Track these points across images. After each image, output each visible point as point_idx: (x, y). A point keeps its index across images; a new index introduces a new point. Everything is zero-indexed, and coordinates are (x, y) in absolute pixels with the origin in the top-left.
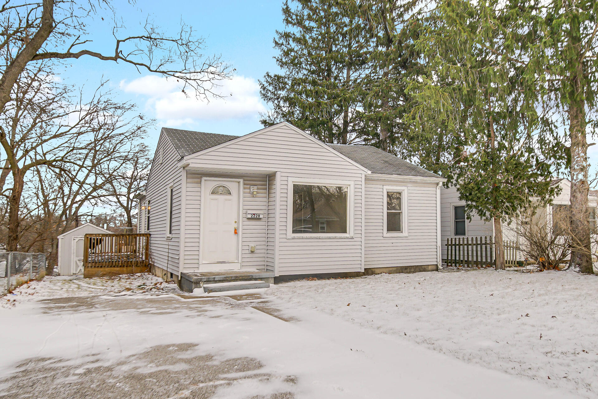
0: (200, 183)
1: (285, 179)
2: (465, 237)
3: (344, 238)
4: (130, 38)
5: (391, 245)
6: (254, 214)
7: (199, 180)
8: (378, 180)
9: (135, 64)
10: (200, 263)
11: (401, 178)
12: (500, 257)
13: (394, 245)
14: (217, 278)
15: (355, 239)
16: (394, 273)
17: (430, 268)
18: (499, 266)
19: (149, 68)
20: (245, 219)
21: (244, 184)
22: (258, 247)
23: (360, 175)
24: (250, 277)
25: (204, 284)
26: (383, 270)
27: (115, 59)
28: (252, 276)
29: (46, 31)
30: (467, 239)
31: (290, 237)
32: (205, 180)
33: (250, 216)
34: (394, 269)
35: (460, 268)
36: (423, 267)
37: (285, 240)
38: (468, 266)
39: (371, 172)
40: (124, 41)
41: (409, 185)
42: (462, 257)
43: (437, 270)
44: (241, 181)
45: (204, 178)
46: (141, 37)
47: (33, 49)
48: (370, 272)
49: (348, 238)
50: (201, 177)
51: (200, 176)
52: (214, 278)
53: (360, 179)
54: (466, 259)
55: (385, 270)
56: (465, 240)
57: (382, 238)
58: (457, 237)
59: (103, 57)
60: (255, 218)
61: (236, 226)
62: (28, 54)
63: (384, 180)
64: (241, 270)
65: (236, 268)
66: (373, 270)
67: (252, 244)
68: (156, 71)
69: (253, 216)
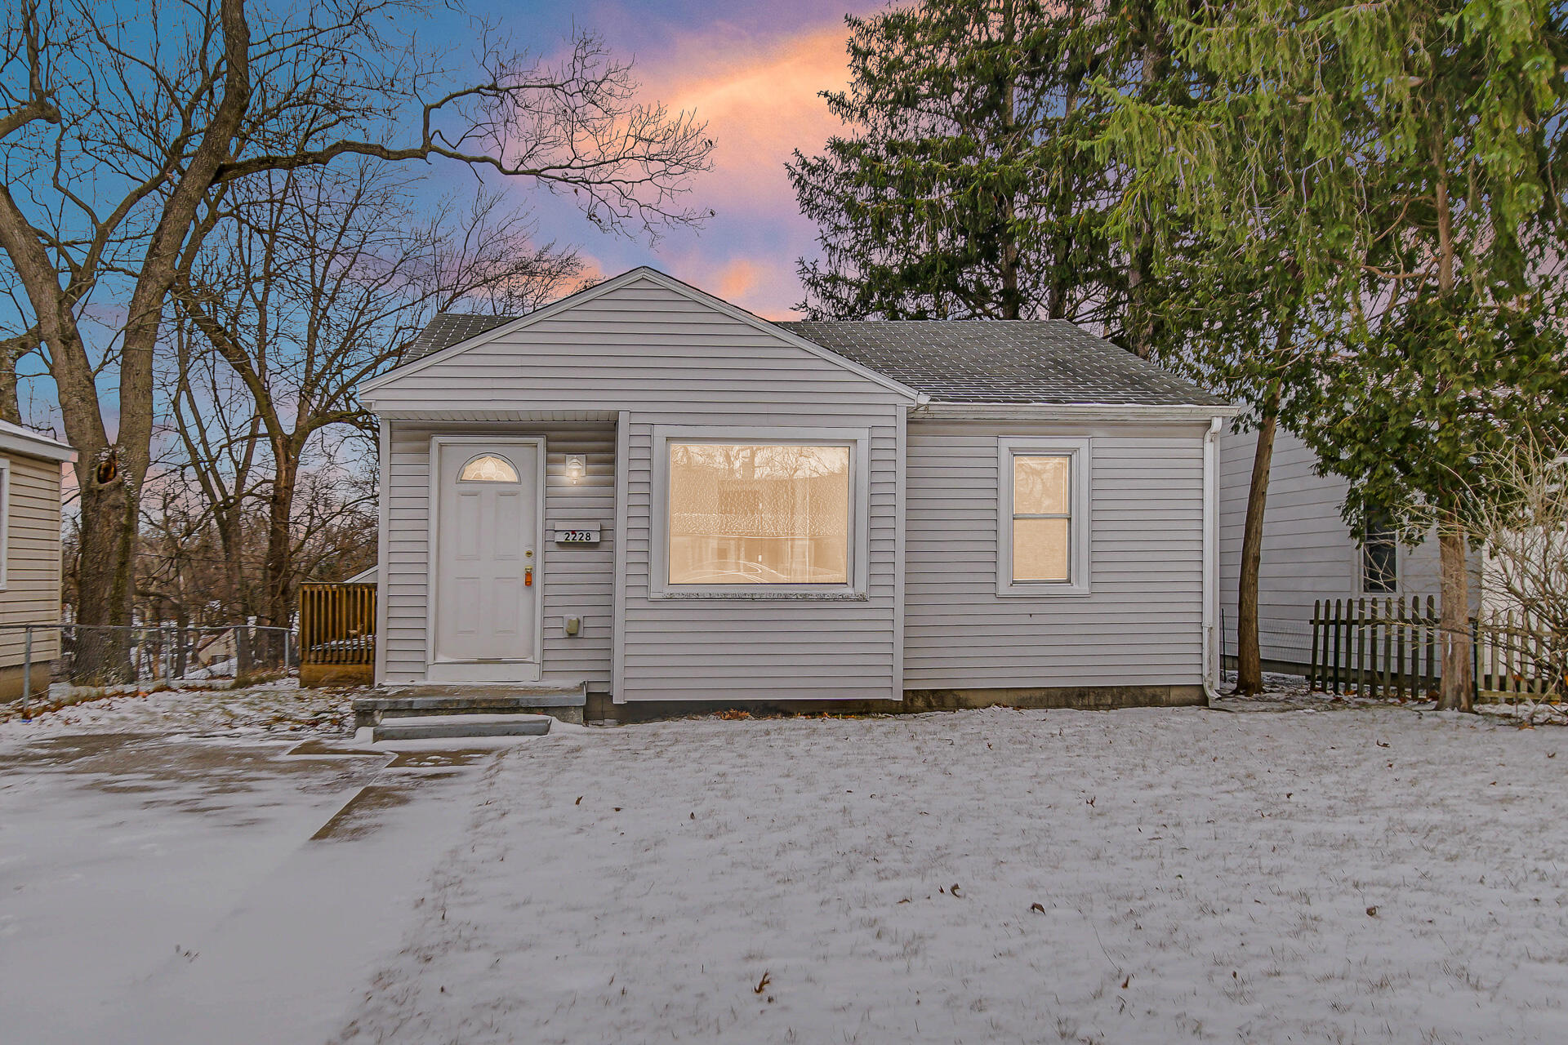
0: (427, 451)
1: (645, 430)
2: (1395, 597)
3: (835, 600)
4: (452, 96)
5: (1027, 620)
6: (573, 532)
7: (423, 444)
8: (977, 422)
9: (469, 160)
10: (430, 660)
11: (1056, 413)
12: (1453, 669)
13: (1035, 620)
14: (419, 702)
15: (872, 604)
16: (1036, 707)
17: (1175, 695)
18: (1449, 697)
19: (500, 167)
20: (552, 546)
21: (549, 450)
22: (589, 623)
23: (891, 411)
24: (513, 704)
25: (383, 717)
26: (997, 697)
27: (421, 155)
28: (518, 701)
29: (234, 107)
30: (1401, 601)
31: (659, 596)
32: (441, 445)
33: (561, 538)
34: (1038, 694)
35: (1345, 698)
36: (1148, 691)
37: (644, 604)
38: (1373, 695)
39: (928, 398)
40: (438, 106)
41: (1097, 432)
42: (1380, 662)
43: (1204, 702)
44: (541, 441)
45: (437, 440)
46: (477, 91)
47: (210, 154)
48: (950, 700)
49: (846, 599)
50: (429, 438)
51: (426, 433)
52: (411, 703)
53: (891, 422)
54: (1394, 669)
55: (1003, 697)
56: (1395, 606)
57: (993, 600)
58: (1368, 596)
59: (388, 152)
60: (575, 543)
61: (527, 563)
62: (200, 168)
63: (1002, 422)
64: (539, 684)
65: (525, 677)
66: (962, 695)
67: (573, 616)
68: (516, 172)
69: (572, 536)
